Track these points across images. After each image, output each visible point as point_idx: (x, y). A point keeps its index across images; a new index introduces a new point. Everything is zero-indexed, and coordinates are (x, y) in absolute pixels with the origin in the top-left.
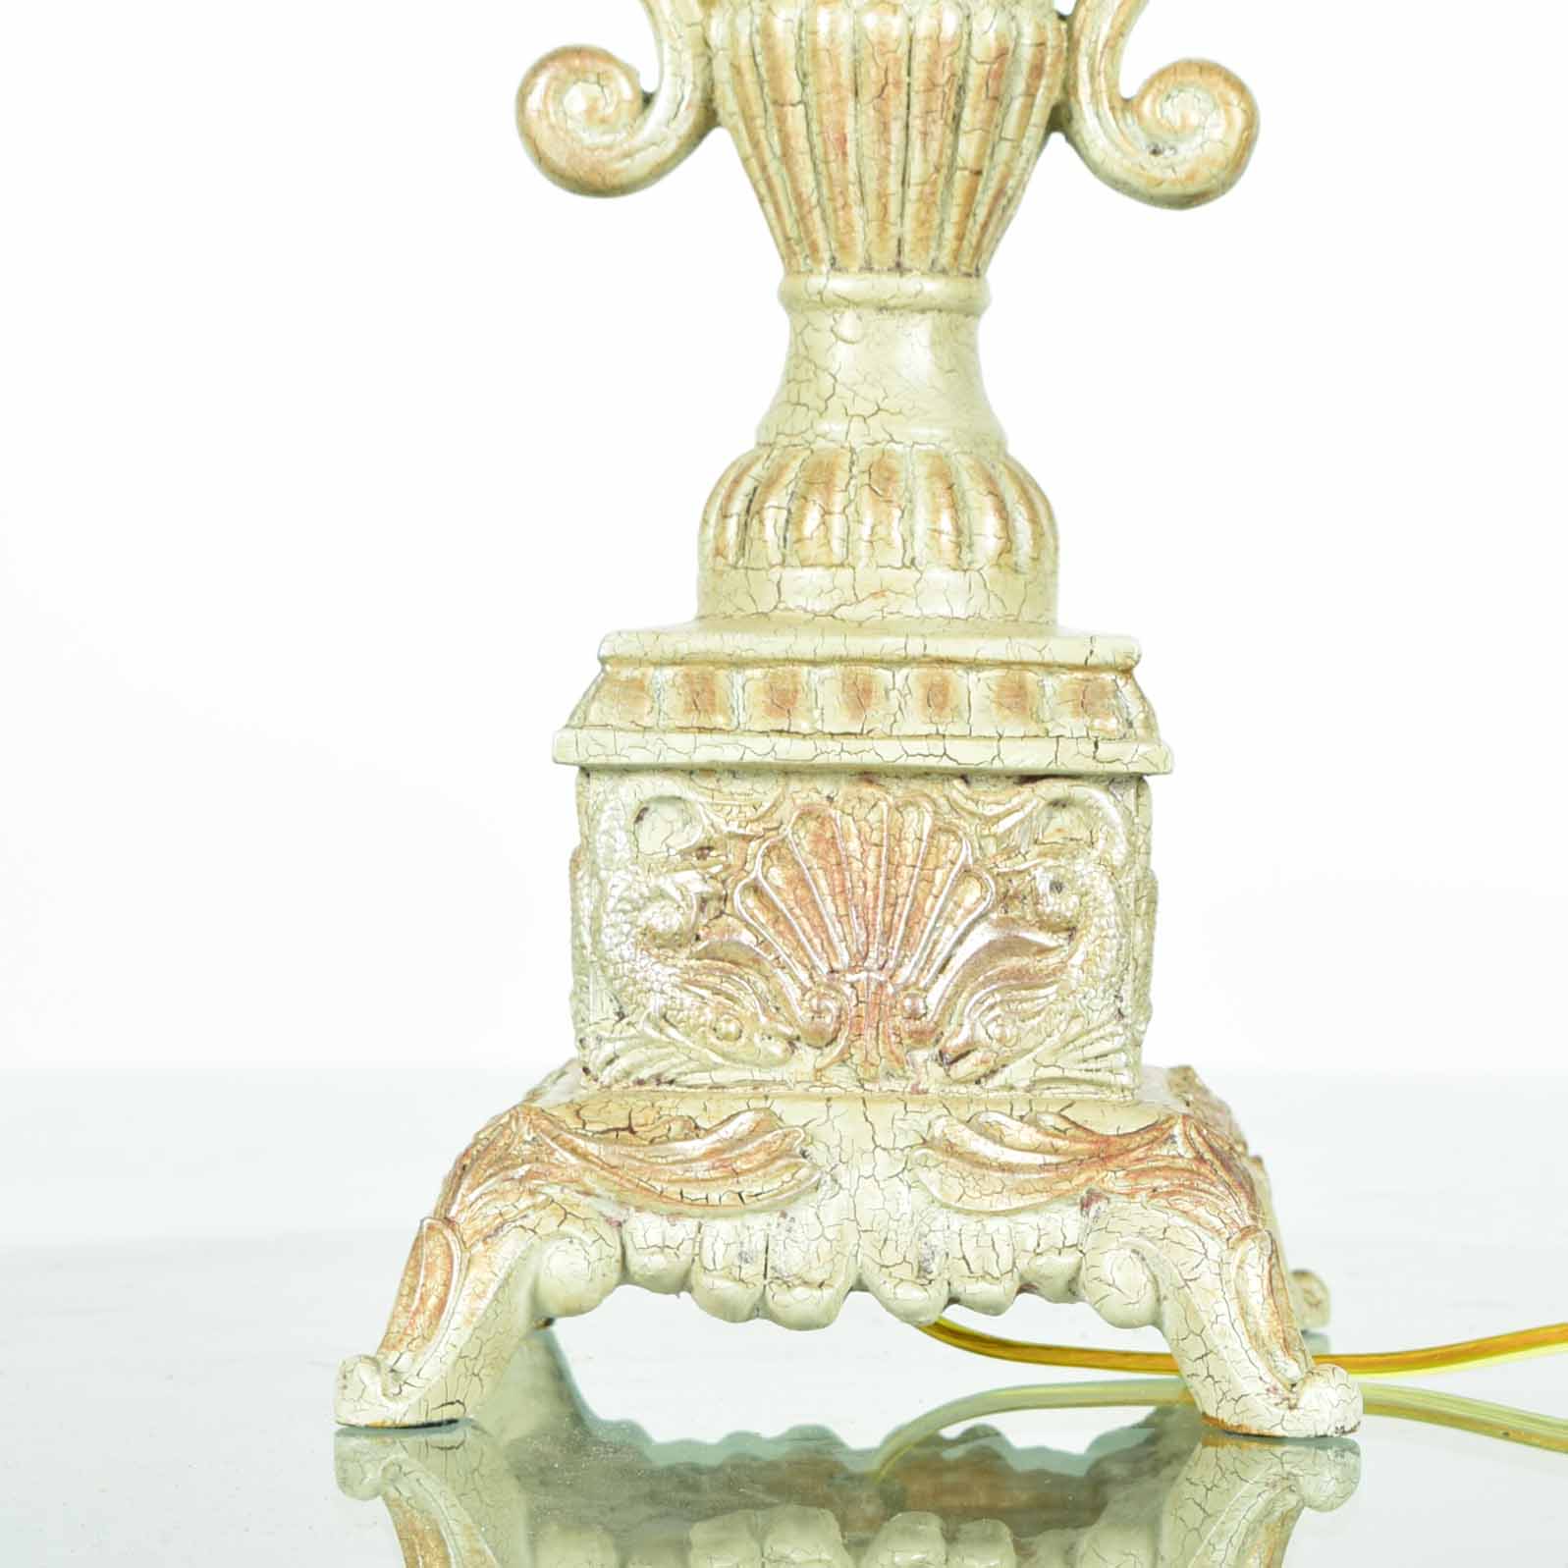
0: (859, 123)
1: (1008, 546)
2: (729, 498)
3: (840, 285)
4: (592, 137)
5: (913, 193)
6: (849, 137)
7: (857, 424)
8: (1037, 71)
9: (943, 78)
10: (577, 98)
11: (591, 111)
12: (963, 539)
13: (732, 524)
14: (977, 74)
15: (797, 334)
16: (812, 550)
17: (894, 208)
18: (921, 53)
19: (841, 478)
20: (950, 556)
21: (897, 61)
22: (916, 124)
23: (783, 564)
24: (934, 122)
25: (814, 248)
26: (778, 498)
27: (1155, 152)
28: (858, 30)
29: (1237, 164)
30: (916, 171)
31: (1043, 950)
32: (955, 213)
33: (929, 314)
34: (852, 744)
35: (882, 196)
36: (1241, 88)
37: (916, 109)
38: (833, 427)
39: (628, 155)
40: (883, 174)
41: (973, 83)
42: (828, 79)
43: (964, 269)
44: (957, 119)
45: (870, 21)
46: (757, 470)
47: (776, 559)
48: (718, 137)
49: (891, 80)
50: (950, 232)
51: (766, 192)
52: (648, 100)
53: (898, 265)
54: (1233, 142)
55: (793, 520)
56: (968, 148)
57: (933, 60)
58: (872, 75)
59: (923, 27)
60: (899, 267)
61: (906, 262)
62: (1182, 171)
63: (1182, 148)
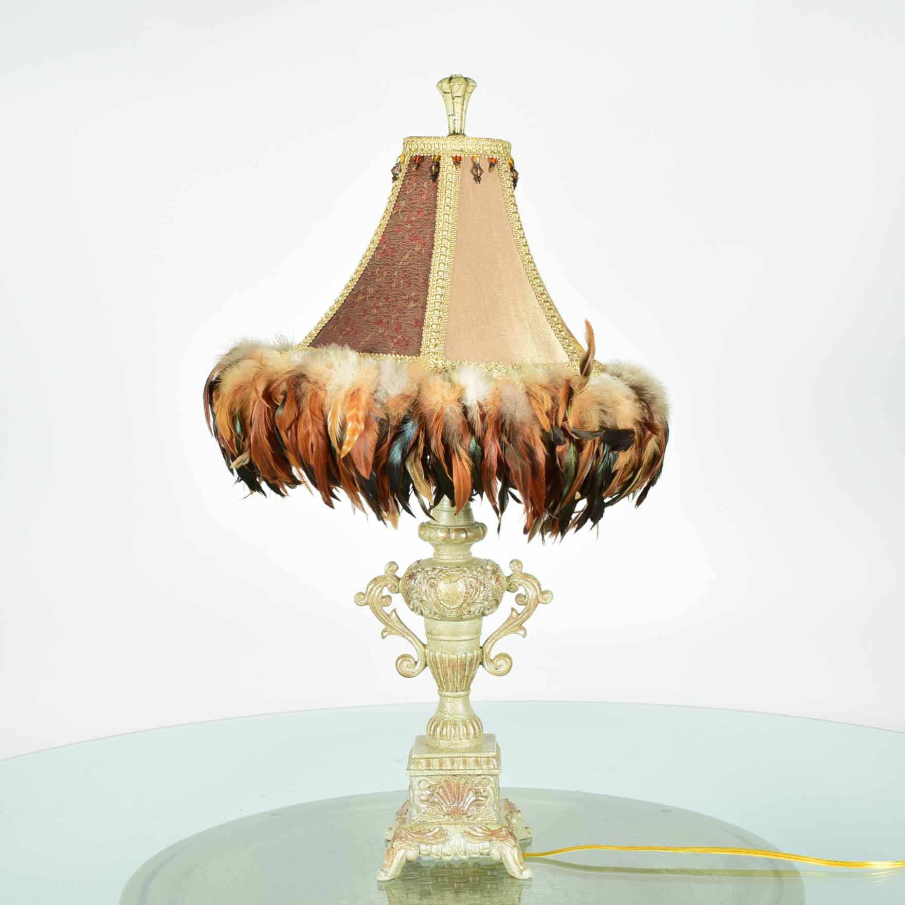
0: (449, 671)
1: (475, 734)
2: (431, 727)
3: (447, 694)
4: (407, 670)
5: (459, 680)
6: (448, 673)
7: (451, 716)
8: (477, 660)
9: (462, 664)
10: (405, 663)
11: (407, 666)
12: (468, 734)
13: (432, 732)
14: (468, 663)
15: (441, 699)
16: (445, 738)
17: (455, 683)
18: (459, 661)
19: (449, 726)
20: (466, 737)
21: (455, 662)
22: (459, 671)
23: (440, 739)
24: (461, 670)
25: (443, 688)
26: (439, 729)
27: (496, 669)
28: (449, 657)
29: (509, 671)
30: (459, 677)
31: (482, 800)
32: (465, 682)
33: (461, 697)
34: (452, 771)
35: (454, 682)
36: (510, 658)
37: (458, 669)
38: (447, 716)
39: (413, 673)
40: (453, 679)
41: (467, 664)
42: (445, 665)
43: (467, 689)
44: (465, 669)
45: (451, 656)
46: (435, 722)
47: (439, 738)
48: (427, 668)
49: (454, 665)
50: (464, 685)
51: (435, 678)
52: (416, 663)
54: (509, 668)
55: (441, 732)
56: (466, 673)
57: (461, 662)
58: (451, 665)
59: (459, 656)
60: (457, 691)
61: (458, 690)
62: (501, 672)
63: (500, 668)
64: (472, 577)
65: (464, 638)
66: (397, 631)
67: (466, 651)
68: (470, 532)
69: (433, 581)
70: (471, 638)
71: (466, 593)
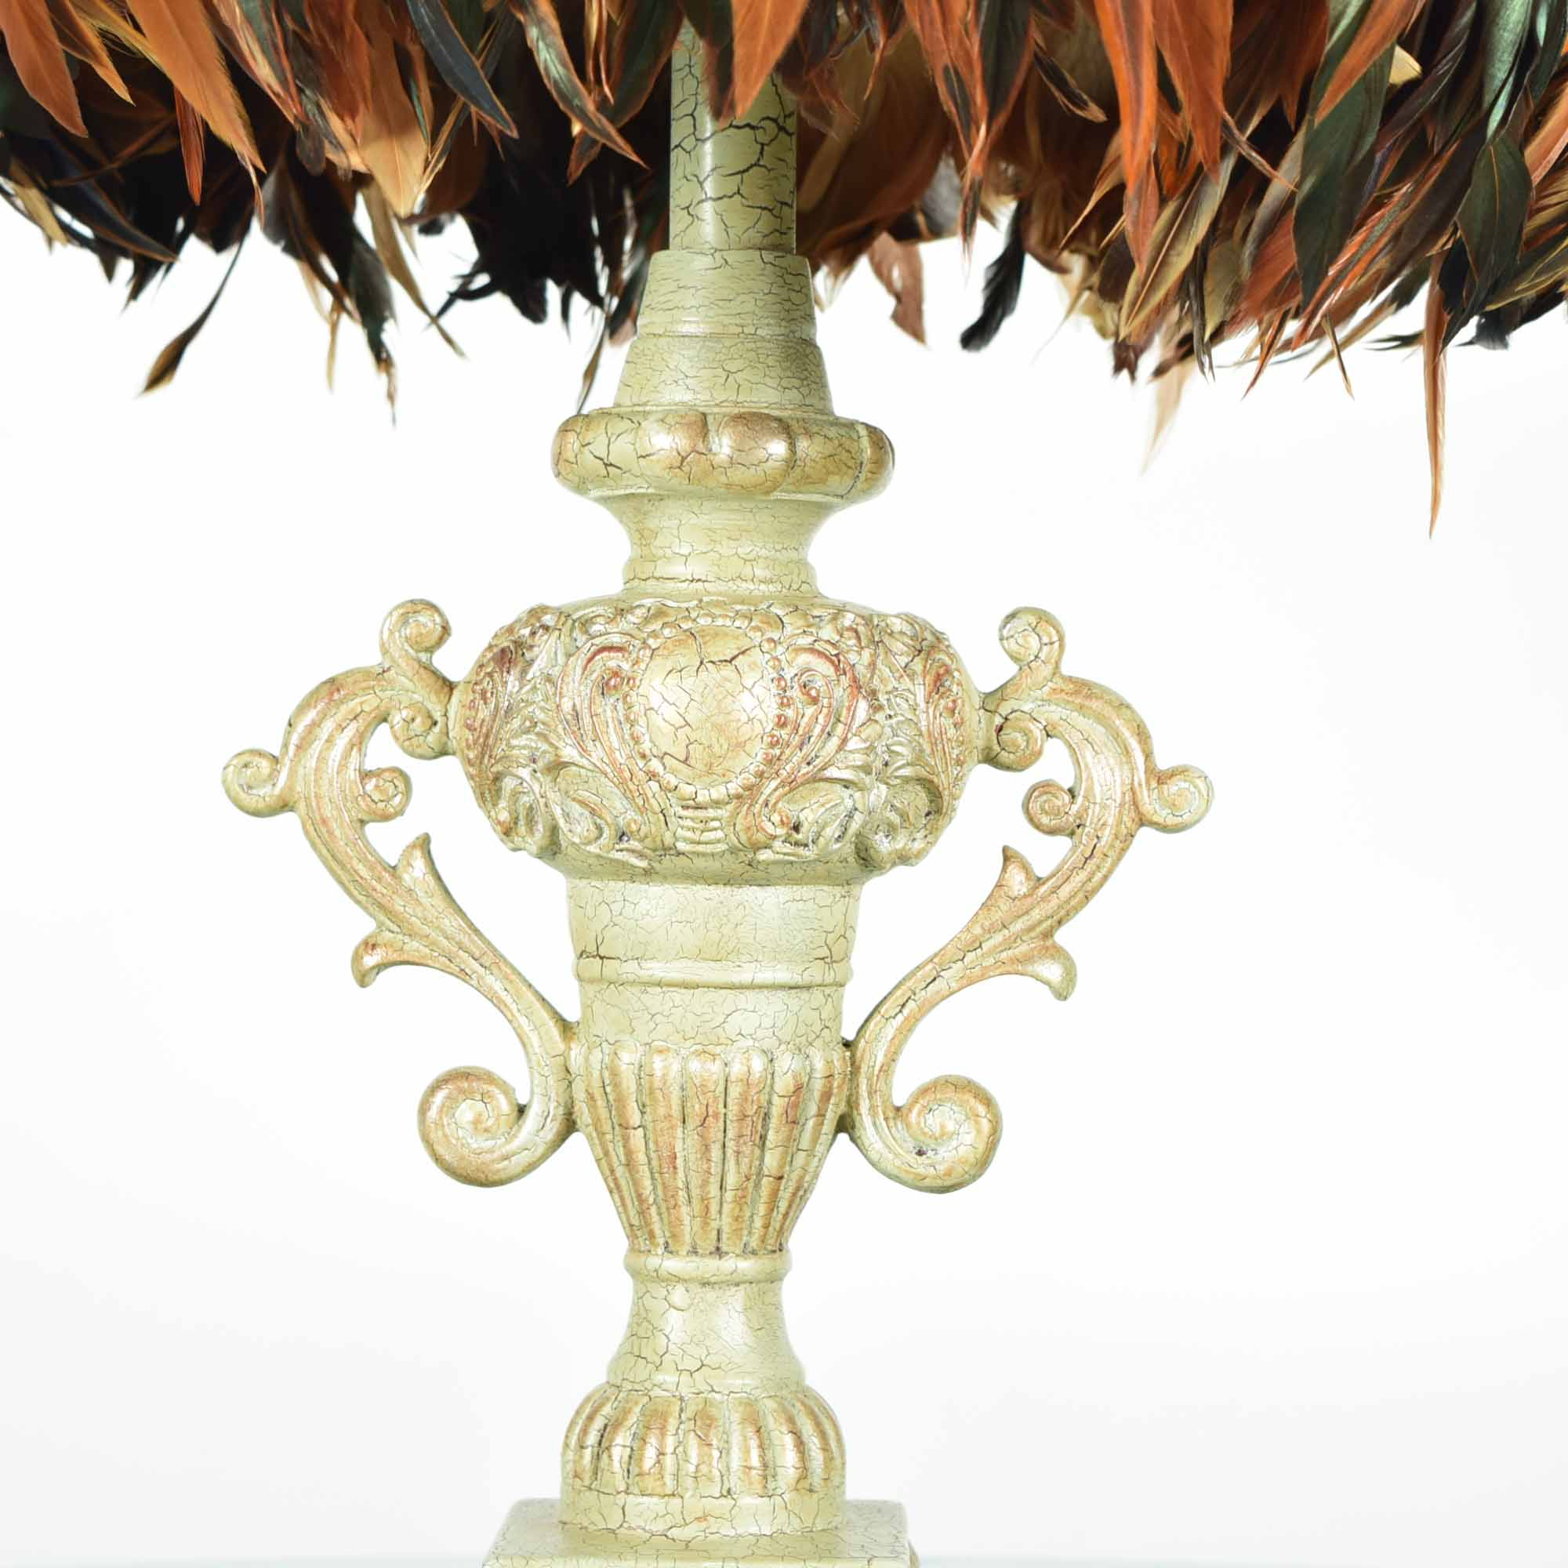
0: (685, 1144)
1: (804, 1471)
2: (585, 1431)
3: (672, 1265)
4: (478, 1143)
5: (729, 1196)
6: (678, 1155)
7: (685, 1377)
8: (826, 1096)
9: (751, 1110)
10: (466, 1111)
11: (476, 1122)
12: (768, 1470)
13: (588, 1453)
14: (778, 1106)
15: (639, 1298)
16: (650, 1483)
17: (714, 1208)
18: (735, 1091)
19: (672, 1423)
20: (758, 1488)
21: (716, 1098)
22: (731, 1145)
23: (627, 1492)
24: (745, 1143)
25: (652, 1235)
26: (622, 1440)
27: (920, 1153)
28: (683, 1071)
29: (983, 1163)
30: (731, 1180)
32: (762, 1209)
33: (742, 1287)
35: (704, 1199)
36: (988, 1101)
37: (730, 1134)
38: (667, 1378)
39: (506, 1158)
40: (705, 1184)
41: (776, 1111)
42: (662, 1111)
43: (769, 1248)
44: (763, 1138)
45: (694, 1065)
46: (607, 1410)
47: (622, 1487)
48: (577, 1140)
49: (710, 1113)
50: (758, 1223)
51: (615, 1188)
52: (521, 1110)
53: (718, 1249)
54: (981, 1147)
55: (635, 1456)
56: (771, 1161)
57: (744, 1098)
58: (696, 1109)
59: (737, 1070)
60: (718, 1252)
61: (724, 1248)
62: (942, 1168)
63: (941, 1150)
64: (812, 650)
65: (766, 976)
66: (432, 945)
67: (767, 1044)
68: (809, 435)
69: (612, 664)
70: (797, 980)
71: (782, 723)
